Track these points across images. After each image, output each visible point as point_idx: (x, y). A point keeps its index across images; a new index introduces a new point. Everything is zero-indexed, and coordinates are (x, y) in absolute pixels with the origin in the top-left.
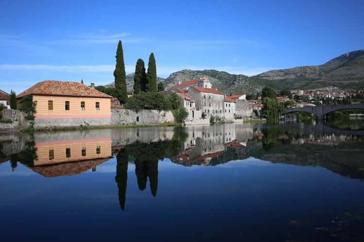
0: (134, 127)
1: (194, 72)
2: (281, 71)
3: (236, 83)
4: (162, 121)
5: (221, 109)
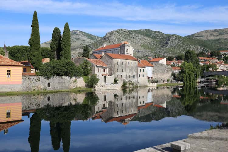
0: (45, 93)
1: (129, 31)
2: (215, 31)
3: (169, 42)
4: (72, 86)
5: (135, 74)
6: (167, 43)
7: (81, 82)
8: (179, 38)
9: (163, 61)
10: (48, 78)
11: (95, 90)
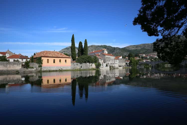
0: (80, 70)
1: (96, 46)
2: (134, 46)
3: (115, 51)
4: (91, 68)
5: (114, 62)
6: (114, 51)
7: (94, 66)
8: (119, 49)
9: (121, 57)
10: (81, 64)
11: (100, 69)
